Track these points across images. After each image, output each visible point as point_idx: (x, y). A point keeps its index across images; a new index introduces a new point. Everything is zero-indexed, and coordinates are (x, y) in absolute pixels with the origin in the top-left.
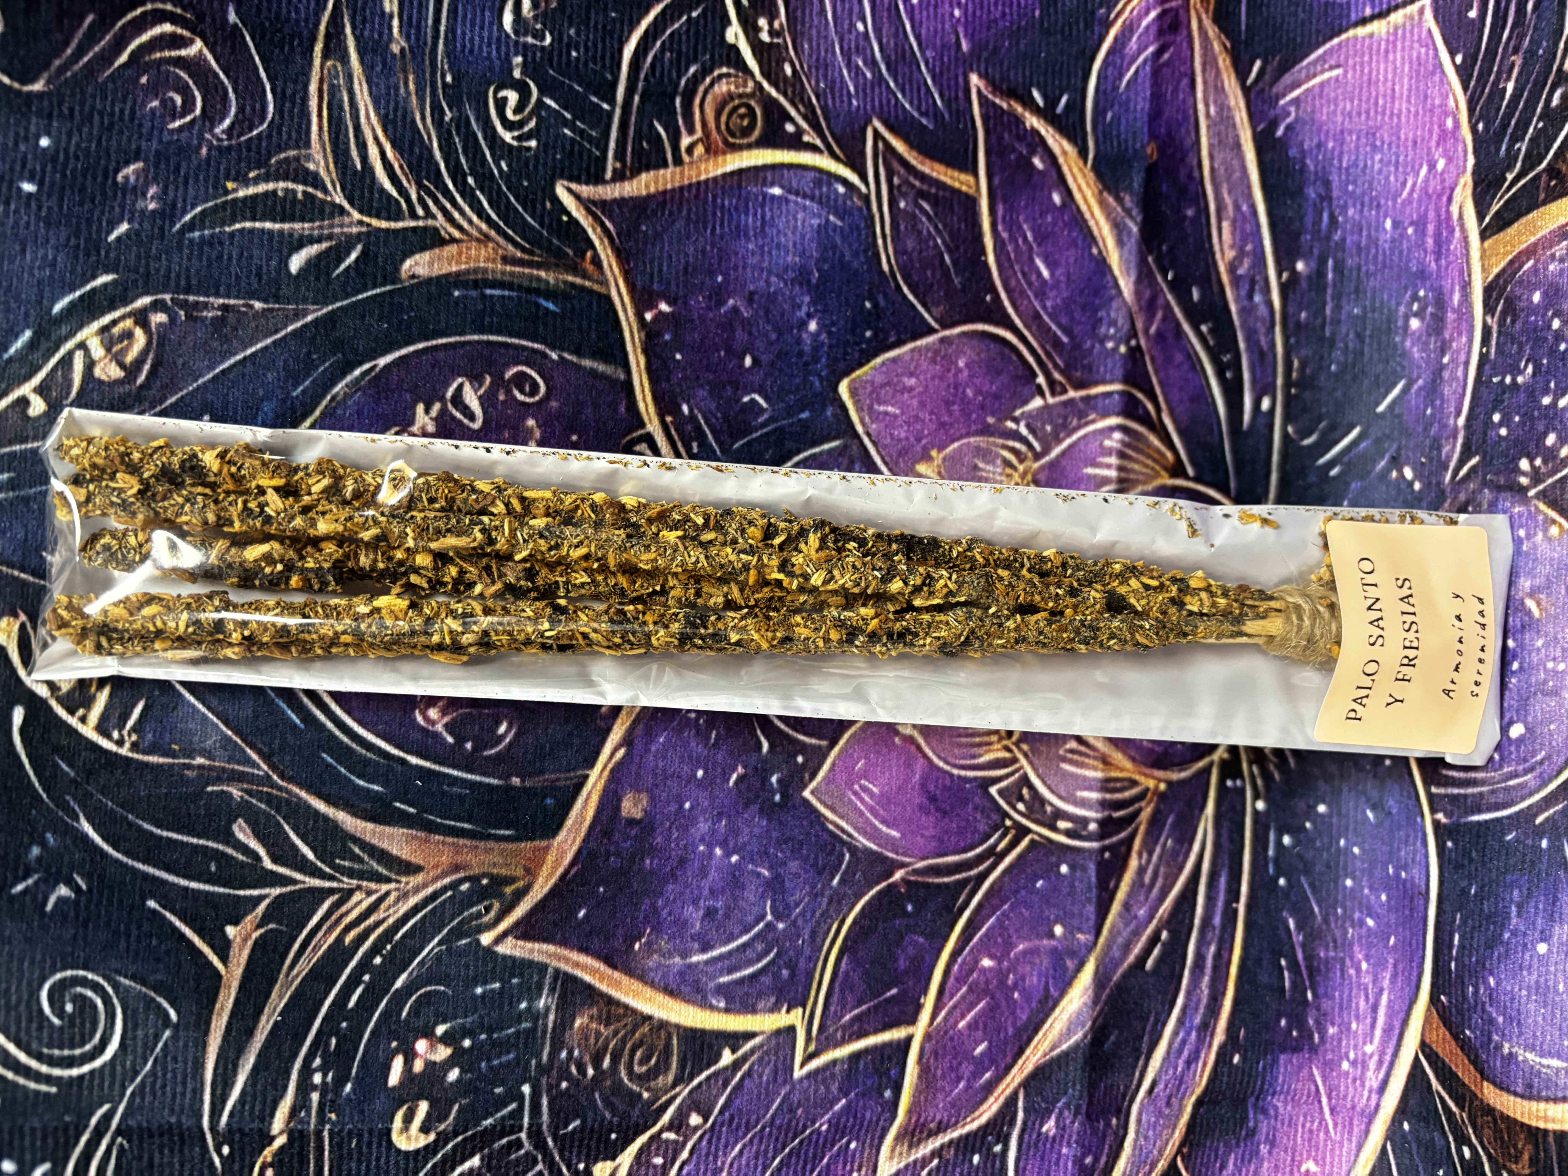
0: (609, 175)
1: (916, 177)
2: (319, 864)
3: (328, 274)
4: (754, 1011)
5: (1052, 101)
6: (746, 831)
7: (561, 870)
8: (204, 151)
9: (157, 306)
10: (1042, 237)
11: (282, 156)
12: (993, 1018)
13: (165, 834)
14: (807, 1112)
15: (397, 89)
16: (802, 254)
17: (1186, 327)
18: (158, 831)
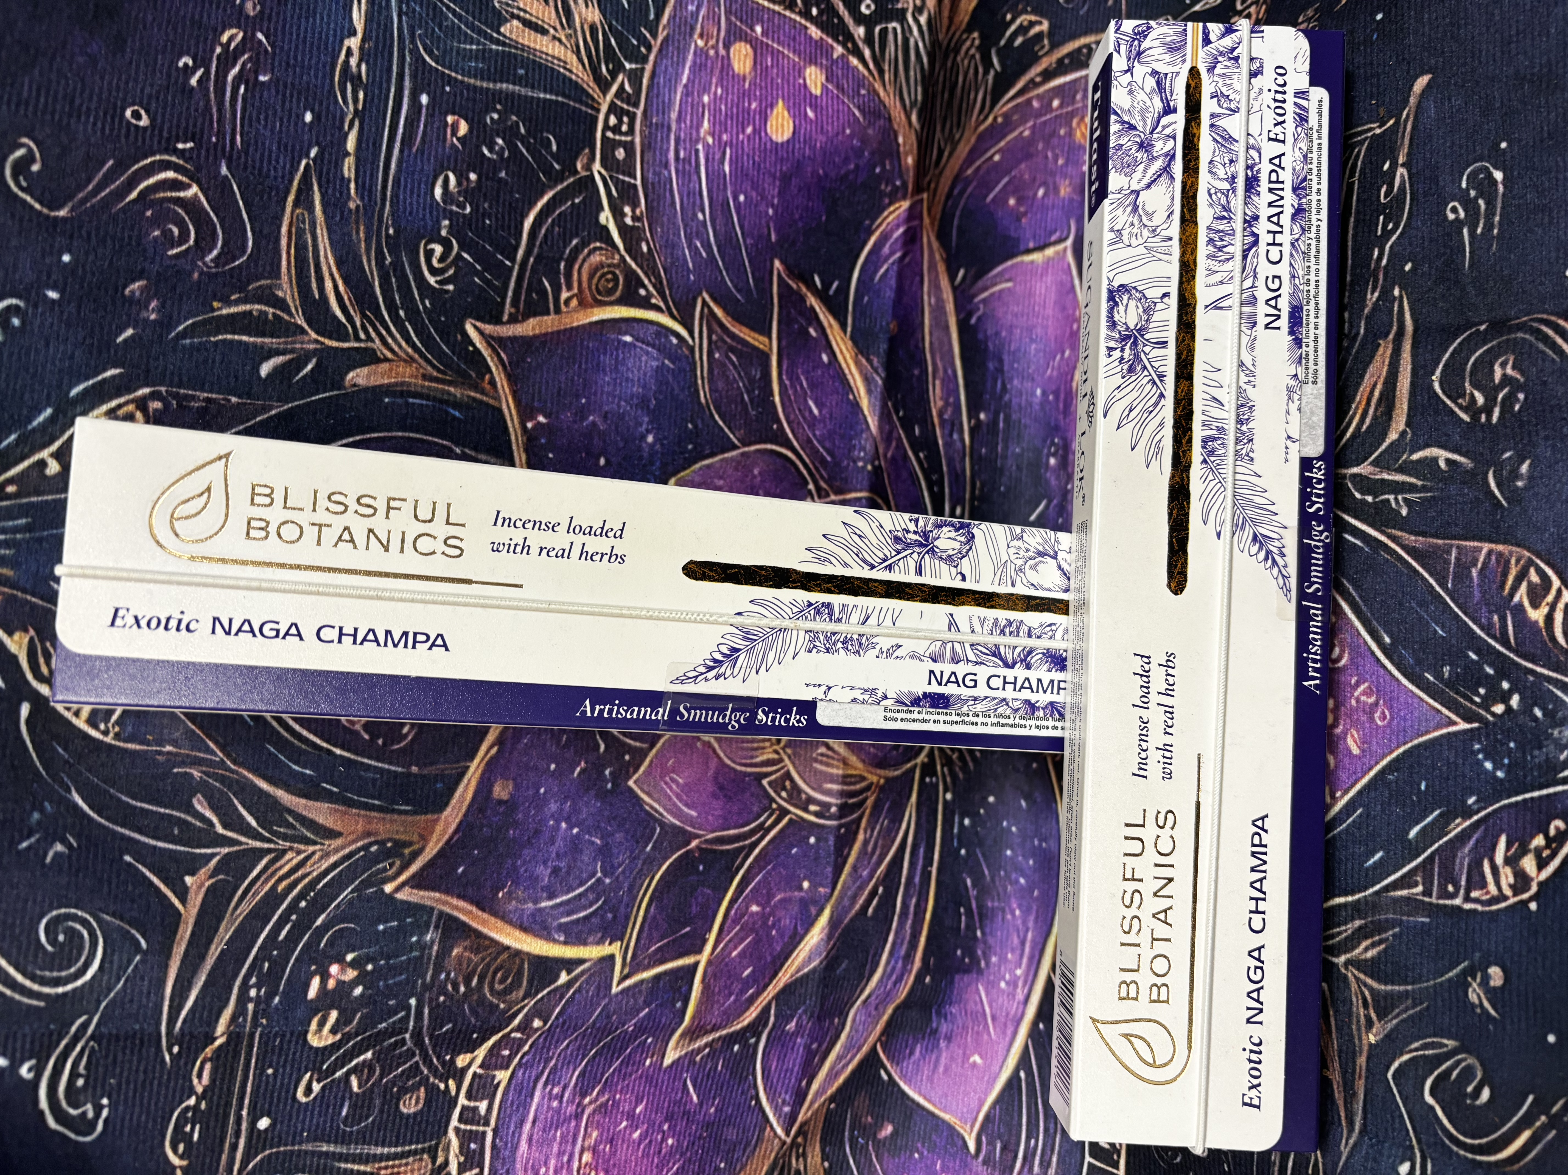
0: (505, 318)
1: (729, 336)
2: (260, 830)
3: (290, 379)
4: (585, 943)
5: (827, 285)
6: (585, 810)
7: (447, 837)
8: (196, 275)
9: (154, 396)
10: (814, 385)
11: (258, 284)
12: (757, 949)
13: (140, 804)
14: (619, 1018)
15: (350, 235)
16: (644, 387)
17: (910, 455)
18: (134, 803)
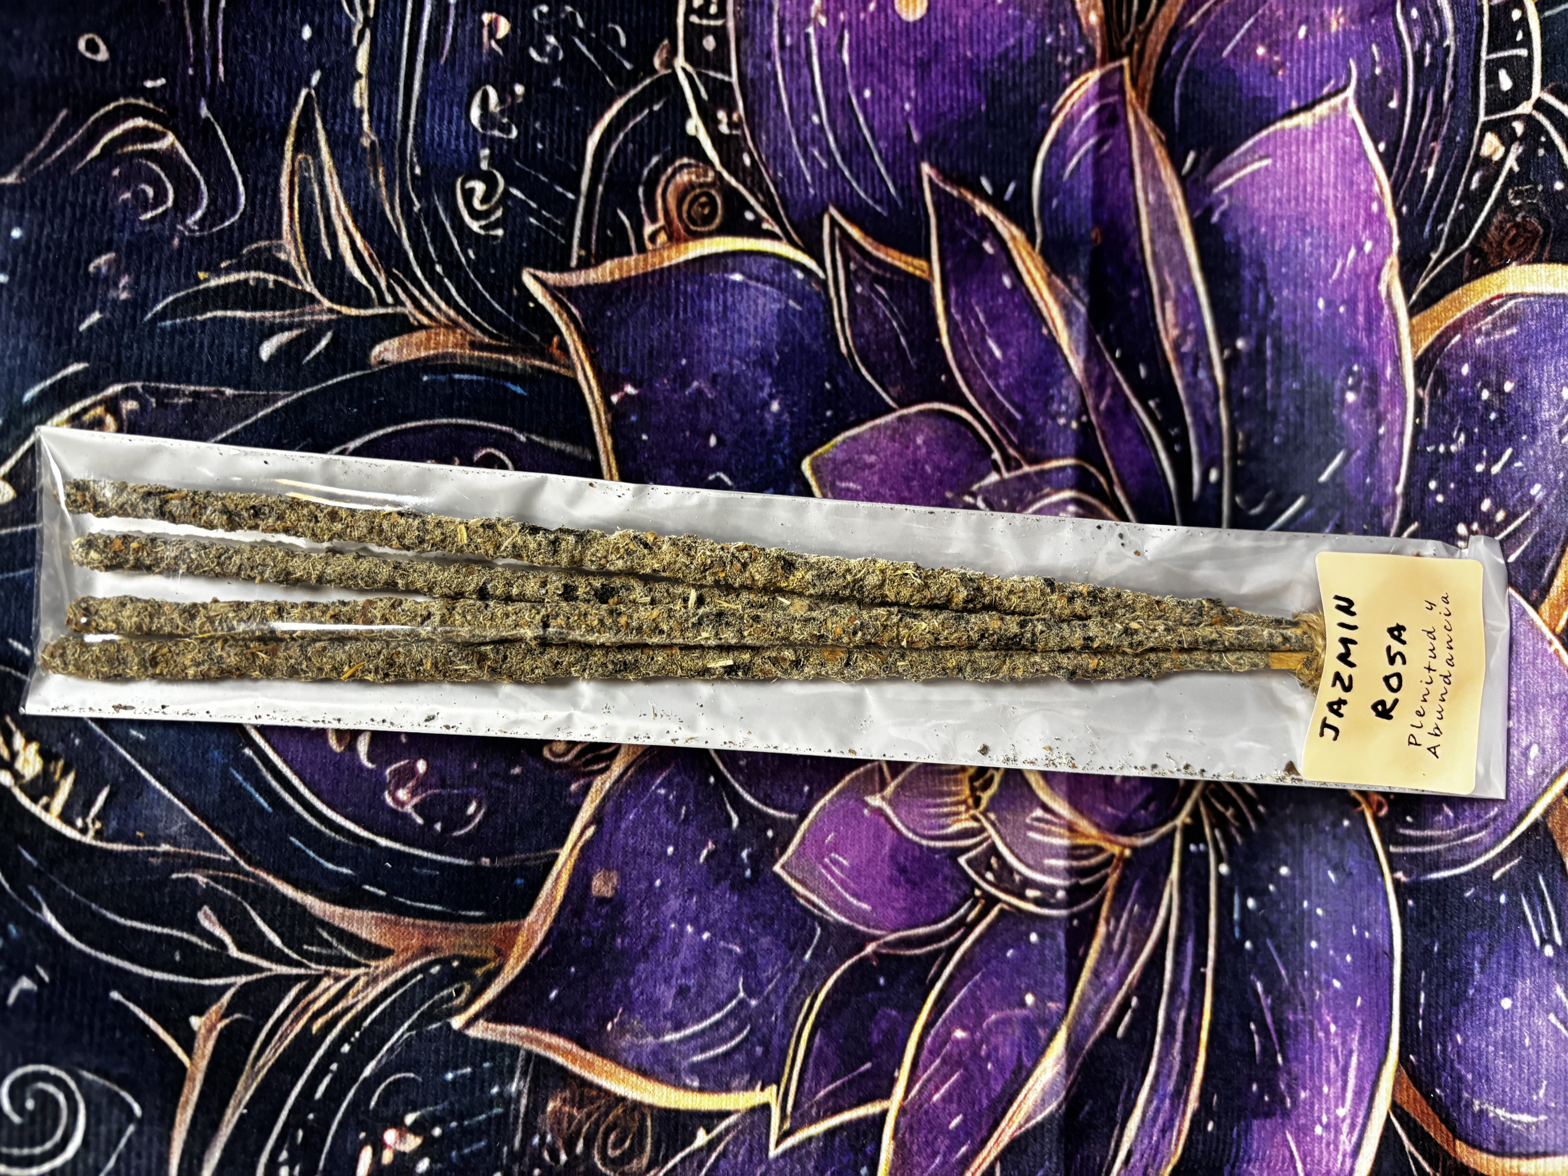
0: (574, 263)
1: (871, 263)
2: (286, 950)
3: (299, 360)
4: (728, 1090)
5: (1000, 189)
6: (717, 907)
7: (532, 951)
8: (176, 242)
9: (128, 394)
10: (993, 319)
11: (254, 246)
12: (967, 1090)
13: (129, 923)
15: (367, 180)
16: (763, 338)
17: (1135, 403)
18: (122, 921)
